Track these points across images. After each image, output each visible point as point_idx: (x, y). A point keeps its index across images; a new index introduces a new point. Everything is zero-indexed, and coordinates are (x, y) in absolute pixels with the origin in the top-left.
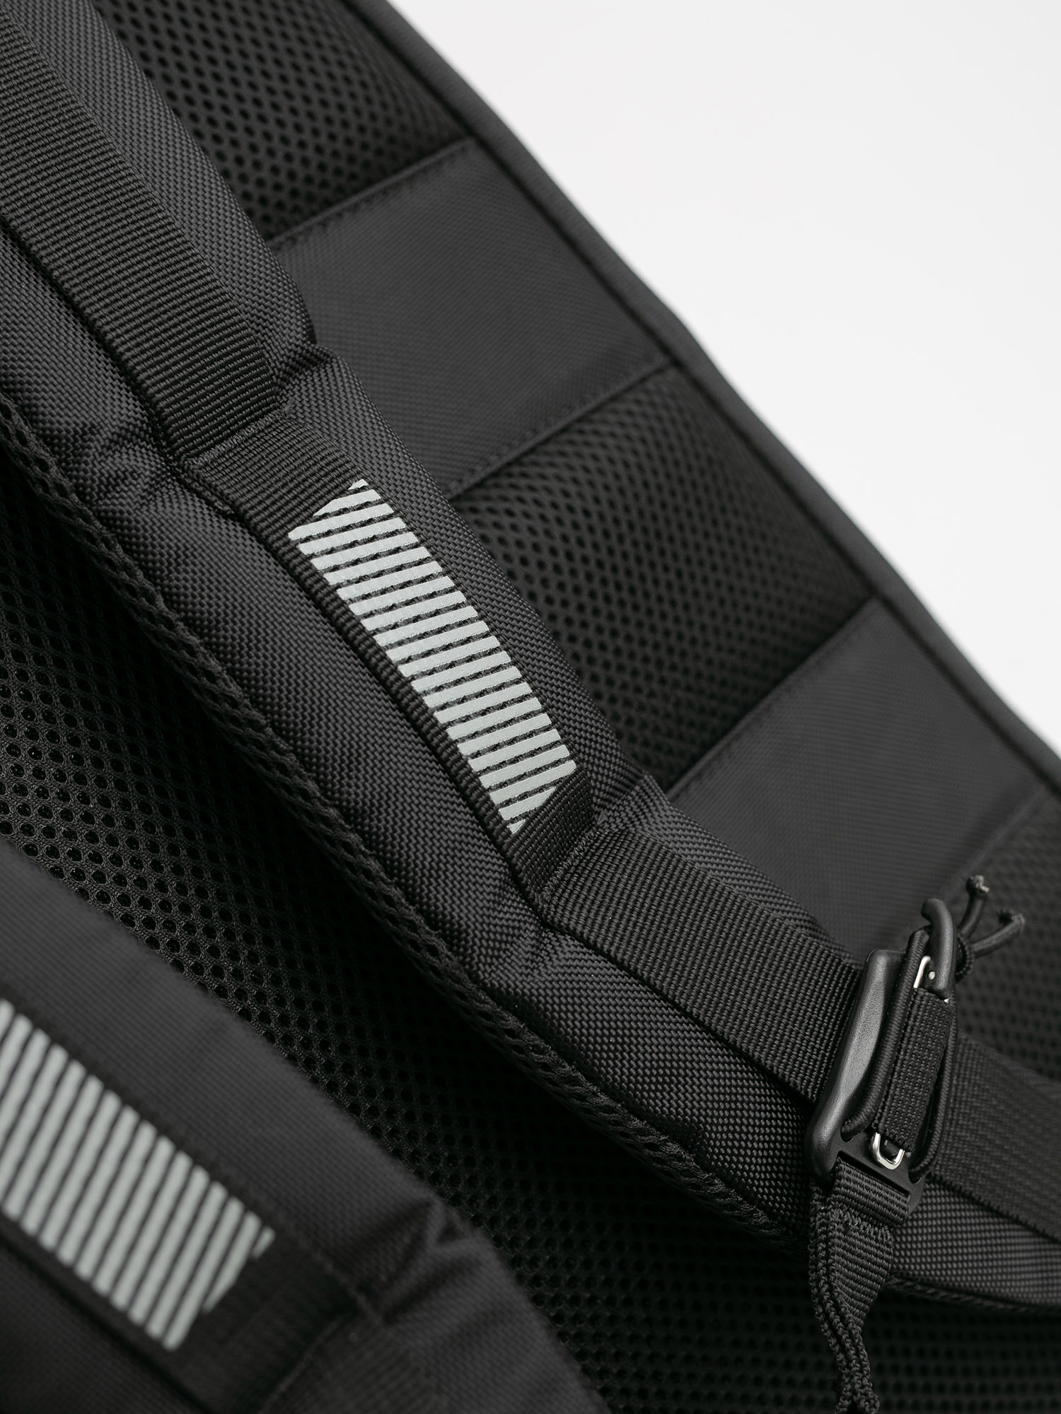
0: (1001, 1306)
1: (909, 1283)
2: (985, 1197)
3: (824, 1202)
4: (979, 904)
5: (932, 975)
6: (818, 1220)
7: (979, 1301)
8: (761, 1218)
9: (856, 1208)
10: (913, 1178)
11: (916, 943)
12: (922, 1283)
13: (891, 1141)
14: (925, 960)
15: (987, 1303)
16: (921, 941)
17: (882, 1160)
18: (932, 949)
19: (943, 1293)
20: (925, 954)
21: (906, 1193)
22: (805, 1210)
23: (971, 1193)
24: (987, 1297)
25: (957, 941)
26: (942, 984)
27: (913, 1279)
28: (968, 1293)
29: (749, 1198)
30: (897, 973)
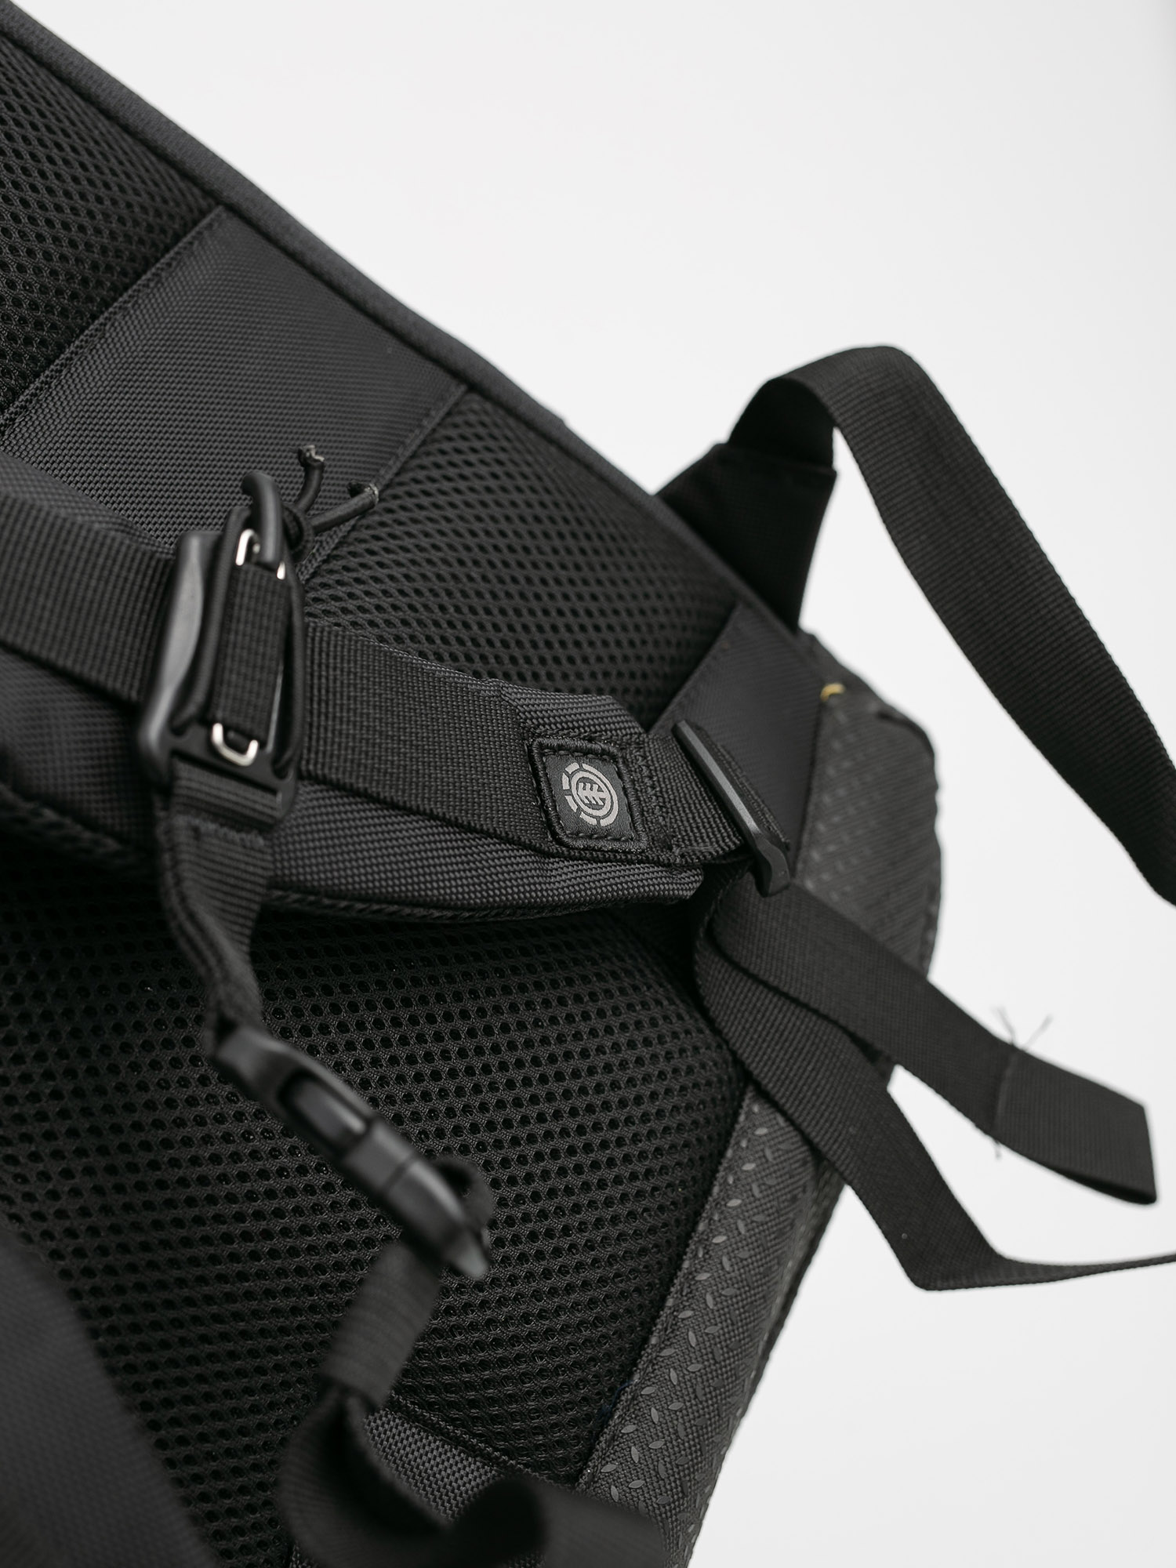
0: (437, 914)
1: (312, 898)
2: (387, 793)
3: (166, 808)
4: (316, 475)
5: (256, 549)
6: (160, 831)
7: (407, 911)
8: (112, 844)
9: (207, 811)
10: (280, 773)
11: (233, 518)
12: (328, 896)
13: (238, 730)
14: (246, 536)
15: (420, 912)
16: (239, 515)
17: (230, 754)
18: (254, 521)
19: (360, 906)
20: (246, 526)
21: (273, 791)
22: (148, 821)
23: (366, 789)
24: (415, 903)
25: (283, 508)
26: (270, 554)
27: (313, 891)
28: (392, 902)
29: (90, 824)
30: (216, 553)
